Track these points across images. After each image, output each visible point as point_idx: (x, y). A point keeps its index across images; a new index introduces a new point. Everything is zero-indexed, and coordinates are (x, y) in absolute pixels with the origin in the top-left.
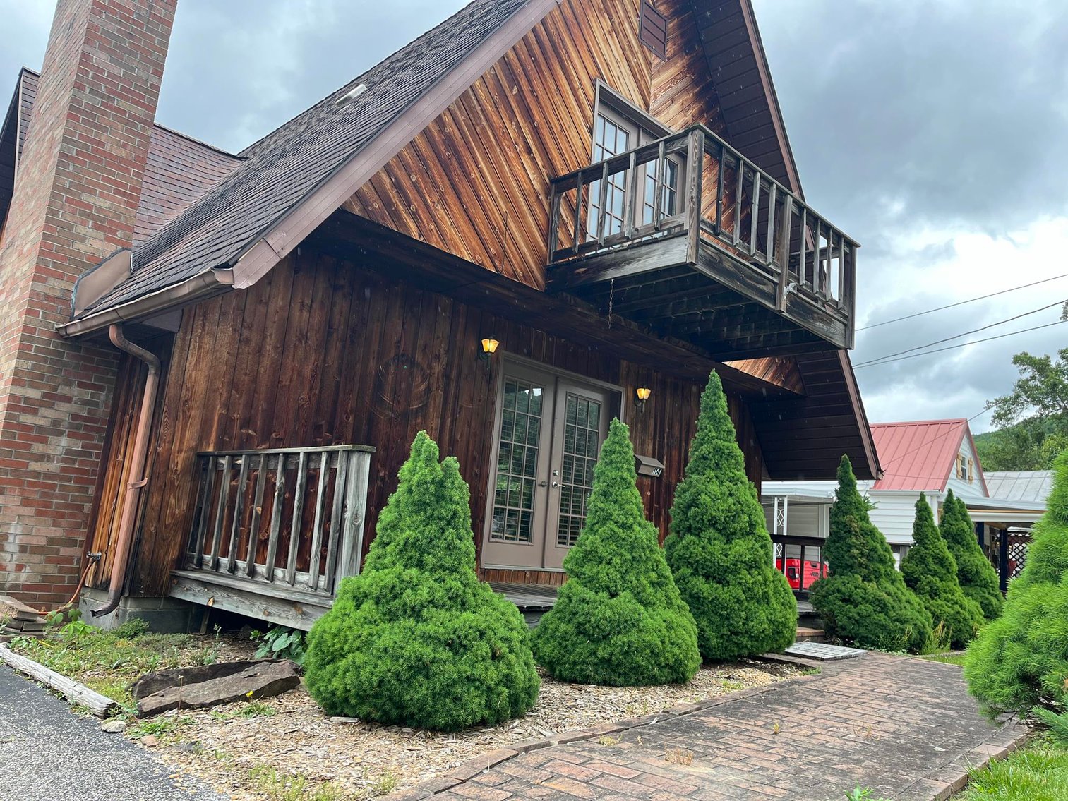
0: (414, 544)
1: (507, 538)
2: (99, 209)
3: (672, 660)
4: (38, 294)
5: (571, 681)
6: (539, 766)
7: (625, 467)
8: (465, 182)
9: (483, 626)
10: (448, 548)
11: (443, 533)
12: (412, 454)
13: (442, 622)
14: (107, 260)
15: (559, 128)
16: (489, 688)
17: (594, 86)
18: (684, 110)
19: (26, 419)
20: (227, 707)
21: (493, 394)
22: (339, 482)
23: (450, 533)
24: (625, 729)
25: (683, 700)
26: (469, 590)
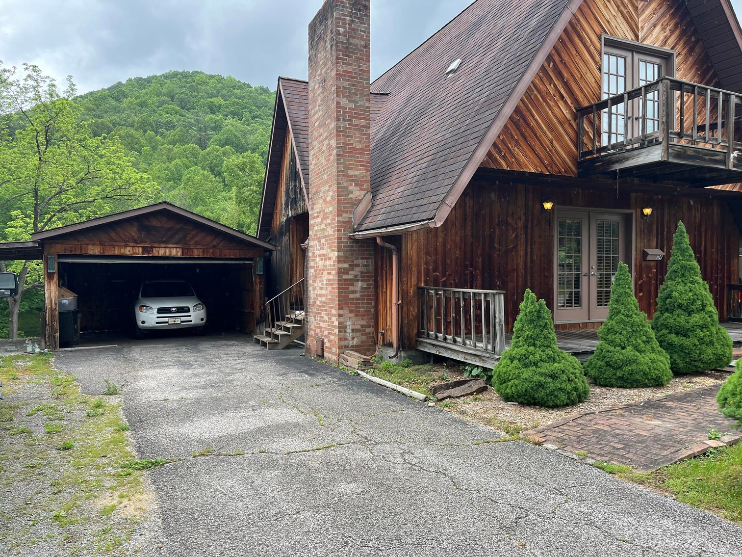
0: (531, 337)
1: (567, 306)
2: (356, 176)
3: (654, 377)
4: (340, 222)
5: (605, 386)
6: (591, 420)
7: (627, 286)
8: (528, 130)
9: (563, 368)
10: (545, 338)
11: (542, 331)
12: (525, 299)
13: (546, 368)
14: (362, 199)
15: (579, 76)
16: (568, 392)
17: (600, 39)
18: (664, 29)
19: (345, 277)
20: (465, 397)
21: (552, 232)
22: (491, 307)
23: (545, 332)
24: (628, 407)
25: (660, 394)
26: (555, 354)
